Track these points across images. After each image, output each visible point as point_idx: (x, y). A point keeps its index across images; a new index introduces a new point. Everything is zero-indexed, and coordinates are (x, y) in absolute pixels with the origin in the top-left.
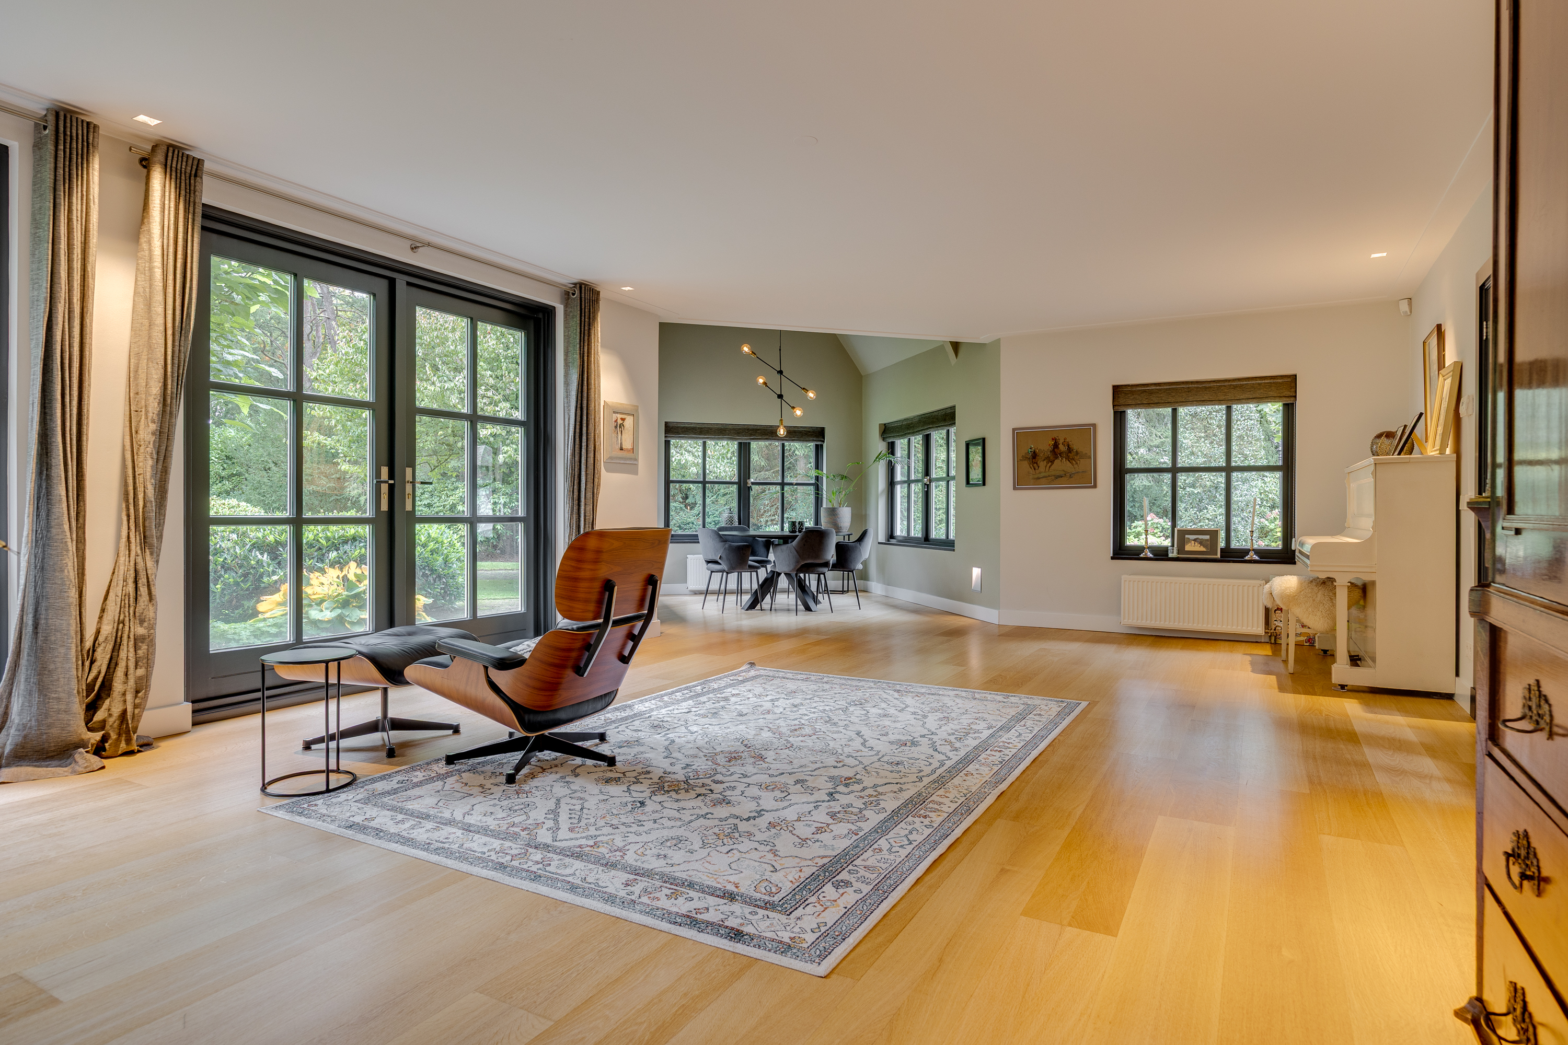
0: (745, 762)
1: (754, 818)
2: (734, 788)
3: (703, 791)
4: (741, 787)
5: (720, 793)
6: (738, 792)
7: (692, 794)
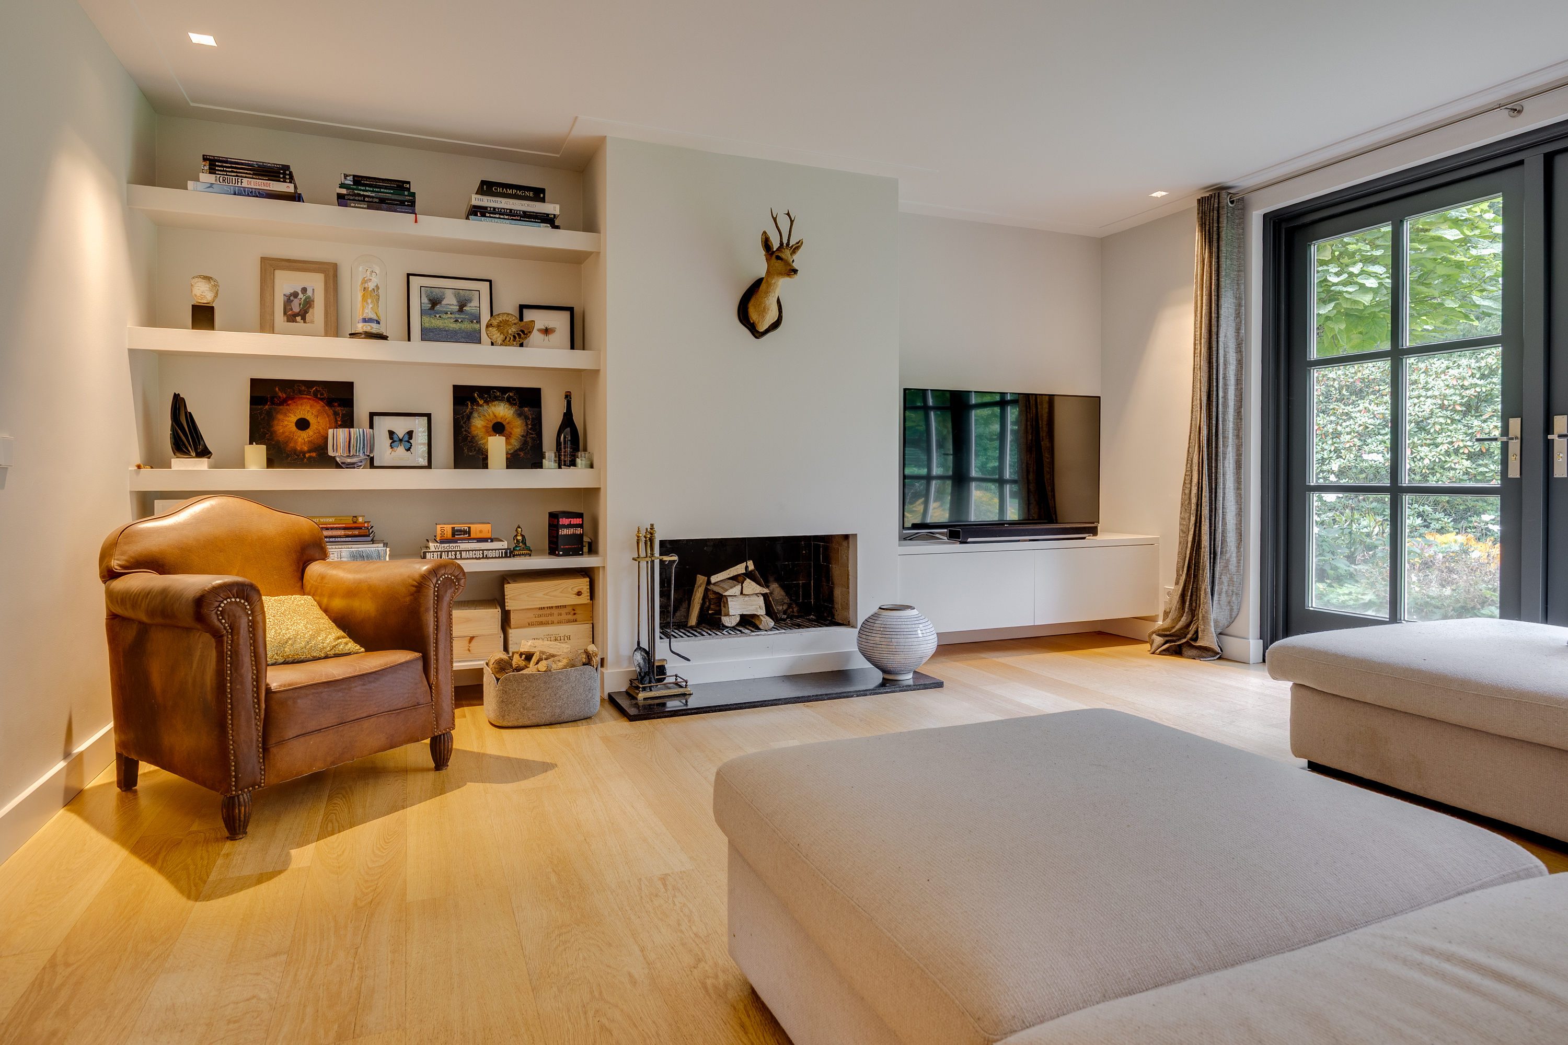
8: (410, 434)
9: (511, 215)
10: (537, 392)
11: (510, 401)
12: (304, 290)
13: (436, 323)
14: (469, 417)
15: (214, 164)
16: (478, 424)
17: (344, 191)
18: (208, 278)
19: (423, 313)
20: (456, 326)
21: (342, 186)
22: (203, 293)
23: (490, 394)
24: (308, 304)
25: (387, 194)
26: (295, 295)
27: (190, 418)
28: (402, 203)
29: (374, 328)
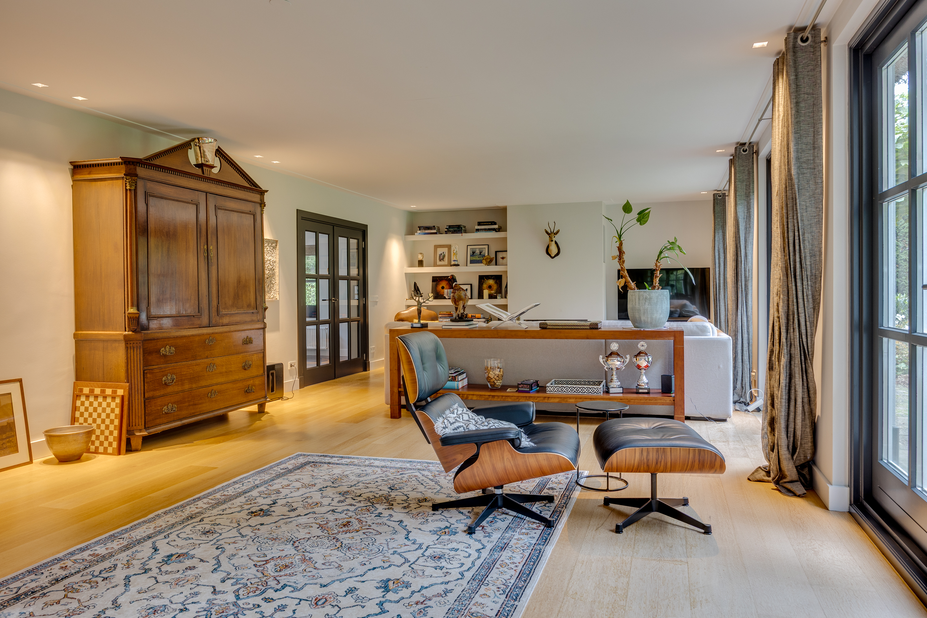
0: (335, 522)
1: (323, 488)
2: (339, 502)
3: (359, 499)
4: (335, 503)
5: (346, 498)
6: (336, 500)
7: (364, 496)
8: (467, 289)
9: (485, 230)
10: (501, 276)
11: (493, 279)
12: (443, 253)
13: (474, 258)
14: (482, 284)
15: (420, 228)
16: (485, 286)
17: (446, 230)
18: (421, 253)
19: (471, 256)
20: (478, 259)
21: (446, 229)
22: (420, 257)
23: (488, 277)
24: (444, 256)
25: (456, 229)
26: (441, 254)
27: (418, 287)
28: (459, 231)
29: (456, 263)
